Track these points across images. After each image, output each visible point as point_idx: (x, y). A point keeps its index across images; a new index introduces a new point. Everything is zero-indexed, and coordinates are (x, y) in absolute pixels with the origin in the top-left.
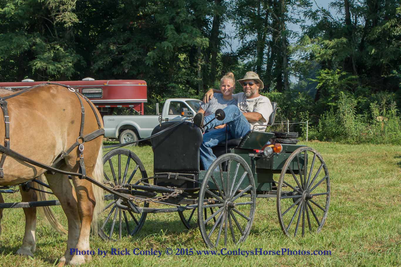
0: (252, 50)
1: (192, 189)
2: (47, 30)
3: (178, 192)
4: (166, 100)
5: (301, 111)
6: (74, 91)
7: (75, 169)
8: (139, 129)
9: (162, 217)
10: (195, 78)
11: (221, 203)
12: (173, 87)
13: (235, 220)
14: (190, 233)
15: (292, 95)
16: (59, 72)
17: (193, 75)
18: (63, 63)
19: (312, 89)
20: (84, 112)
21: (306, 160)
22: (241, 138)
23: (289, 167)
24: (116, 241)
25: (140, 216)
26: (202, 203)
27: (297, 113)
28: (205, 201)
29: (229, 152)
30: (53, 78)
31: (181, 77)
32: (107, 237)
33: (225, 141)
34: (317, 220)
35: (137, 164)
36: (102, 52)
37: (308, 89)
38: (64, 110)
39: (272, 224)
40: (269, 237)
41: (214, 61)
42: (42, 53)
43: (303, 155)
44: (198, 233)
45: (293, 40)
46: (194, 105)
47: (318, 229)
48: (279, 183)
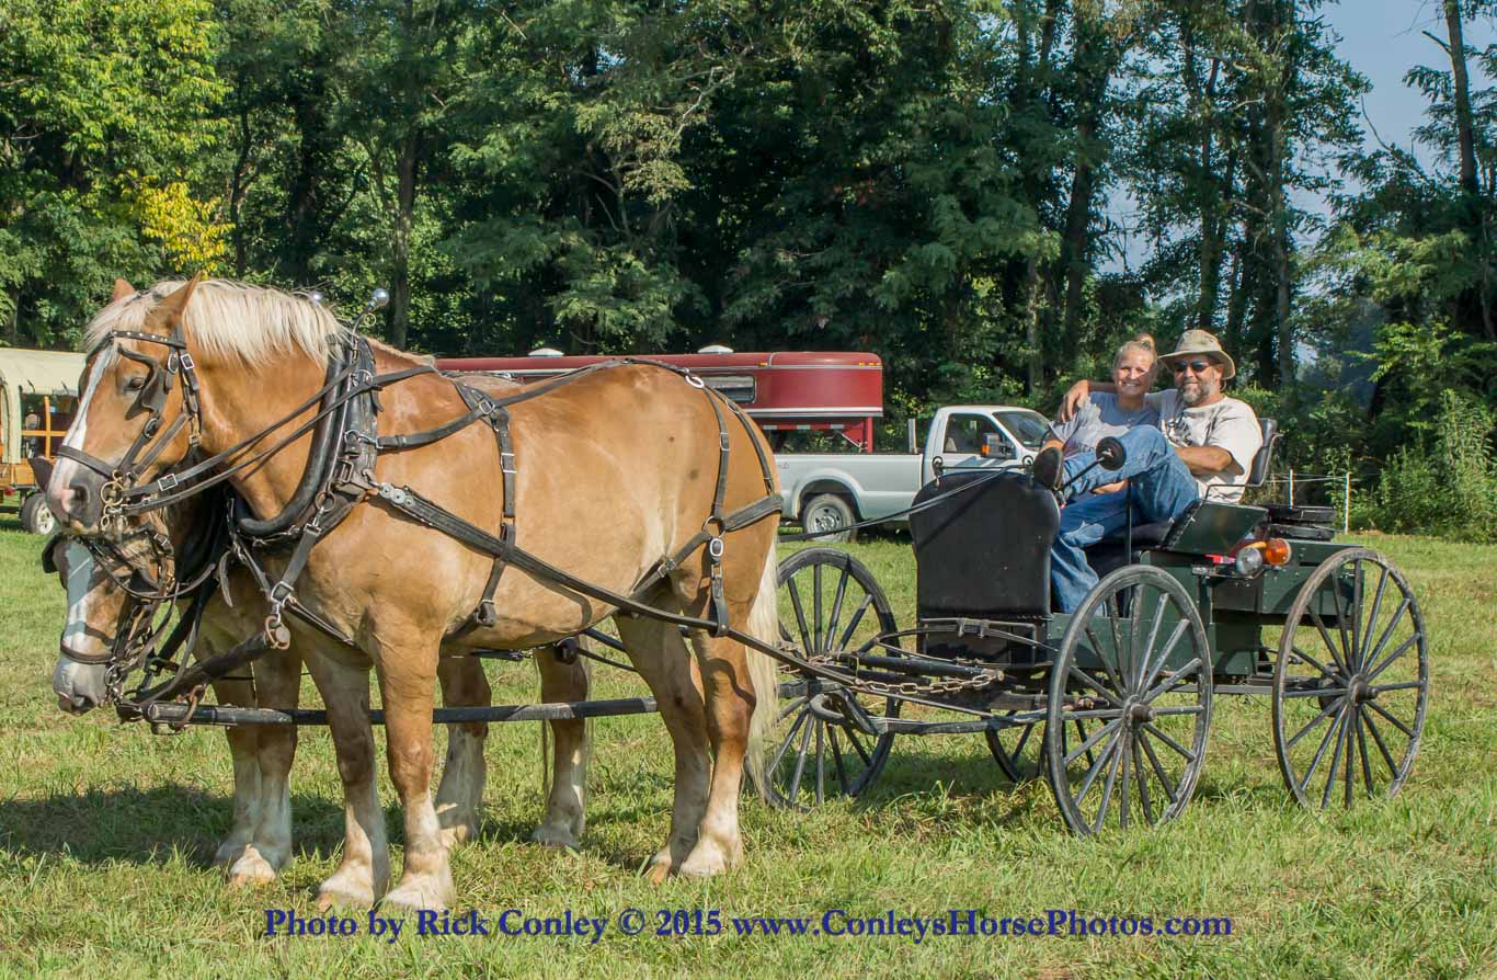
0: (1186, 266)
1: (1026, 666)
2: (598, 212)
3: (991, 674)
4: (935, 410)
5: (1327, 446)
6: (702, 386)
7: (695, 608)
8: (859, 492)
9: (937, 746)
10: (1021, 349)
11: (1113, 706)
12: (958, 374)
13: (1152, 758)
14: (1020, 792)
15: (1303, 399)
16: (631, 329)
17: (1013, 339)
18: (644, 303)
19: (1356, 380)
20: (726, 446)
21: (1358, 586)
22: (1171, 520)
23: (1308, 608)
24: (808, 811)
25: (875, 741)
26: (1059, 708)
27: (1316, 449)
28: (1066, 702)
29: (1136, 561)
30: (615, 344)
31: (980, 346)
32: (782, 799)
33: (1125, 528)
34: (1389, 762)
35: (867, 592)
36: (755, 269)
37: (1344, 382)
38: (672, 439)
39: (1256, 769)
40: (1250, 808)
41: (1075, 297)
42: (583, 275)
43: (1350, 571)
44: (1044, 791)
45: (1308, 240)
46: (1017, 424)
47: (1392, 787)
48: (1280, 654)
